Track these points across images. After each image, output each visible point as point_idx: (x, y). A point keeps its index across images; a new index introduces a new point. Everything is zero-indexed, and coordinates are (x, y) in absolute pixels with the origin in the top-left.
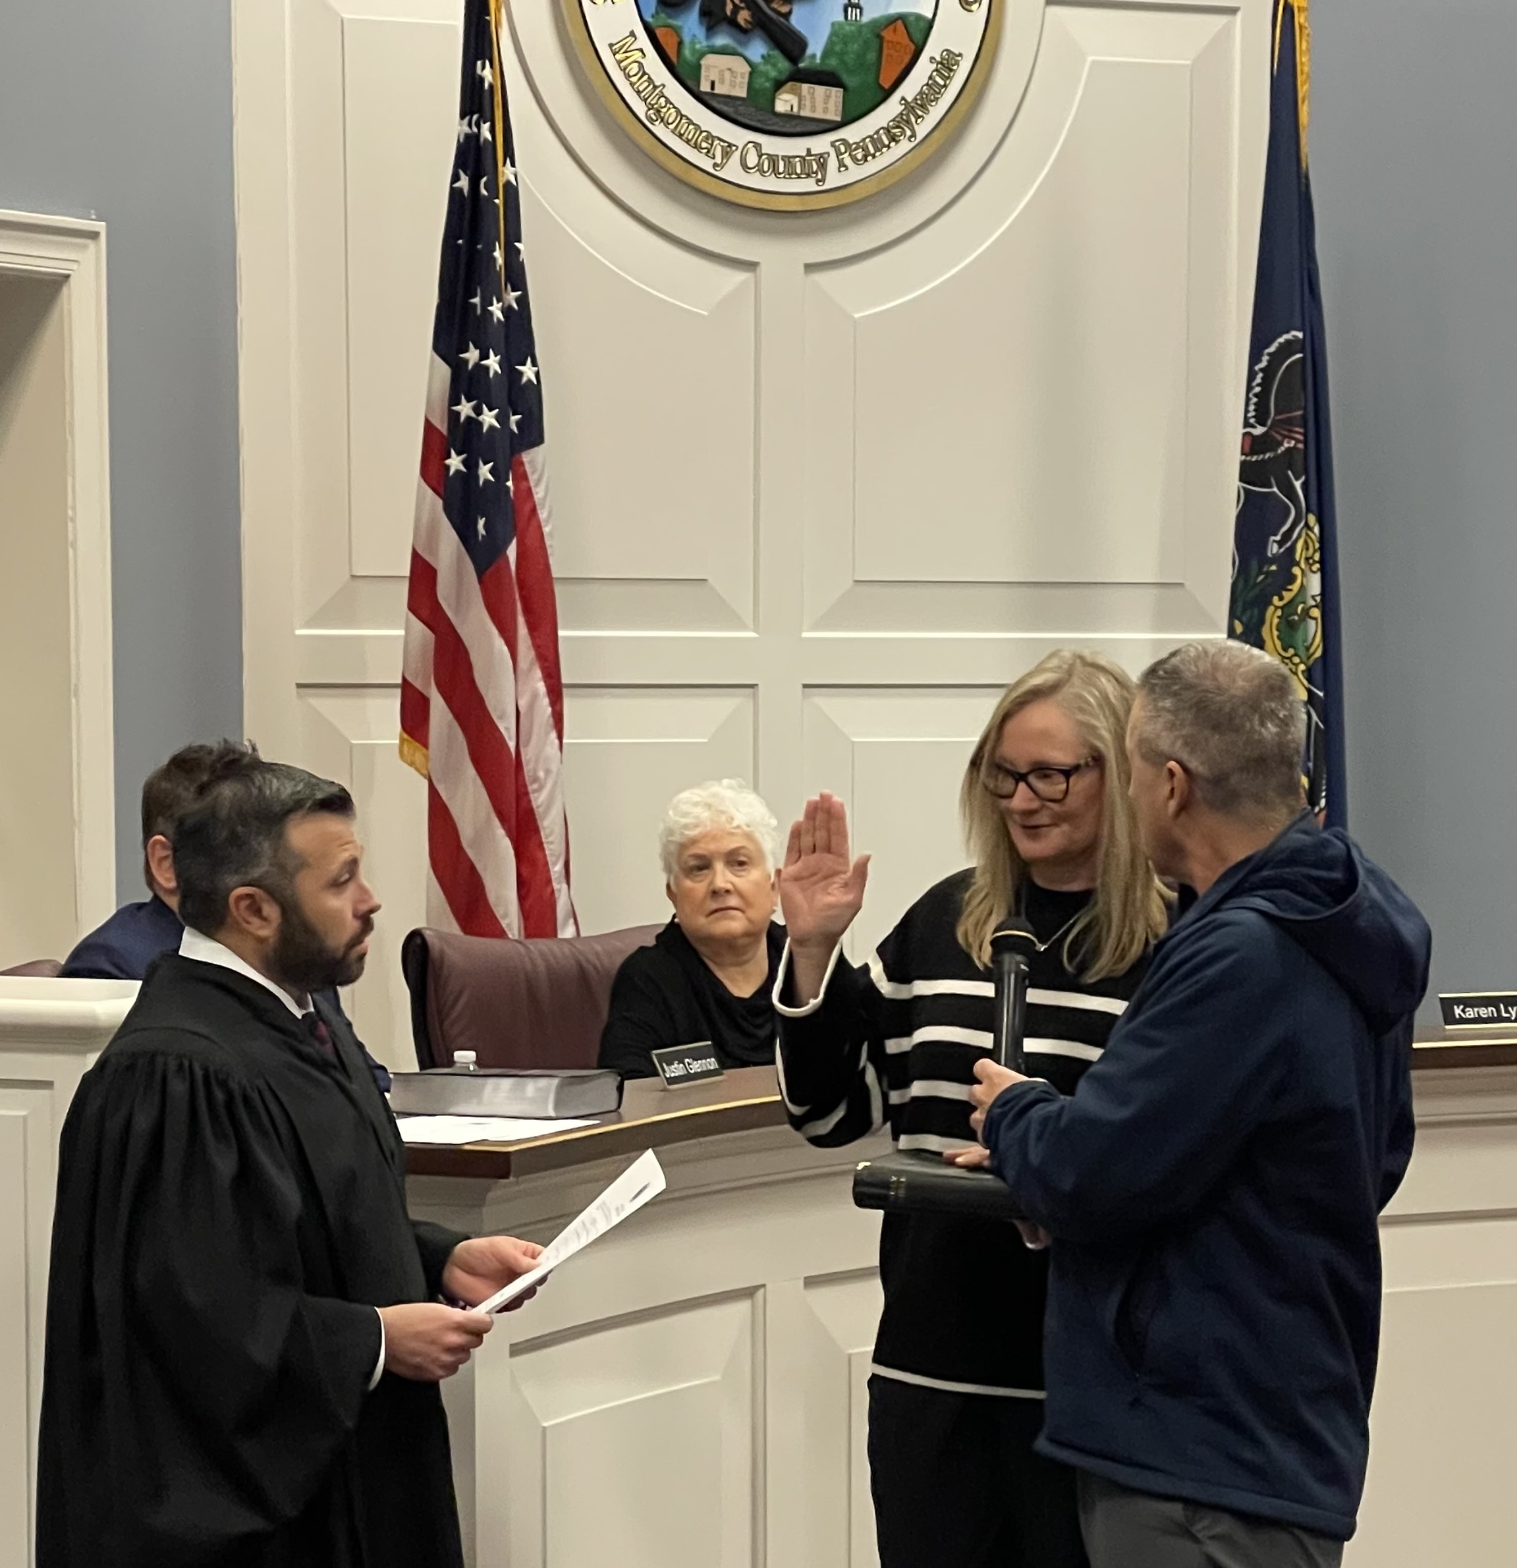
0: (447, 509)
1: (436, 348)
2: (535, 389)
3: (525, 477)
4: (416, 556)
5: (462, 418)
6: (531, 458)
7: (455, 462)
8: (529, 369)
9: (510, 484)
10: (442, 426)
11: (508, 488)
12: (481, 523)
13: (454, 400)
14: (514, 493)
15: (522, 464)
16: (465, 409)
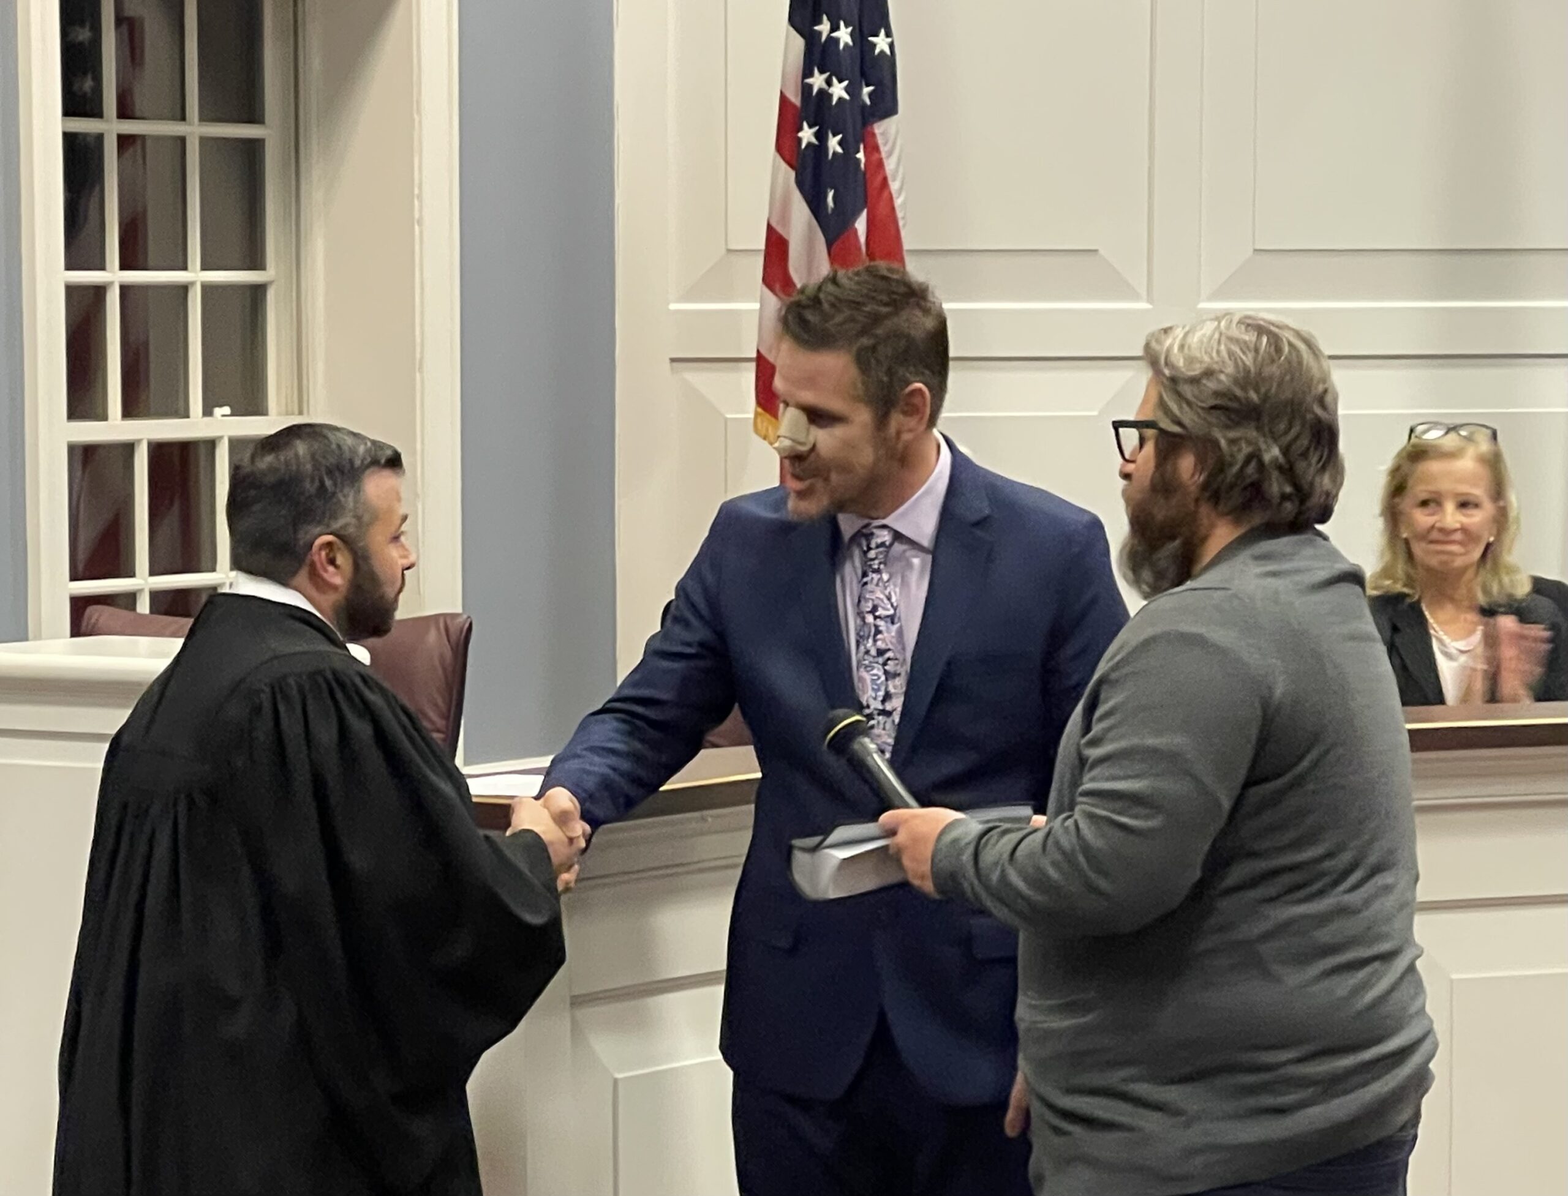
0: (800, 183)
1: (792, 21)
2: (889, 60)
3: (876, 148)
4: (770, 228)
5: (815, 90)
6: (884, 130)
7: (807, 135)
8: (883, 40)
9: (861, 155)
10: (795, 99)
11: (858, 161)
12: (831, 194)
13: (807, 73)
14: (865, 165)
15: (874, 135)
16: (818, 81)
